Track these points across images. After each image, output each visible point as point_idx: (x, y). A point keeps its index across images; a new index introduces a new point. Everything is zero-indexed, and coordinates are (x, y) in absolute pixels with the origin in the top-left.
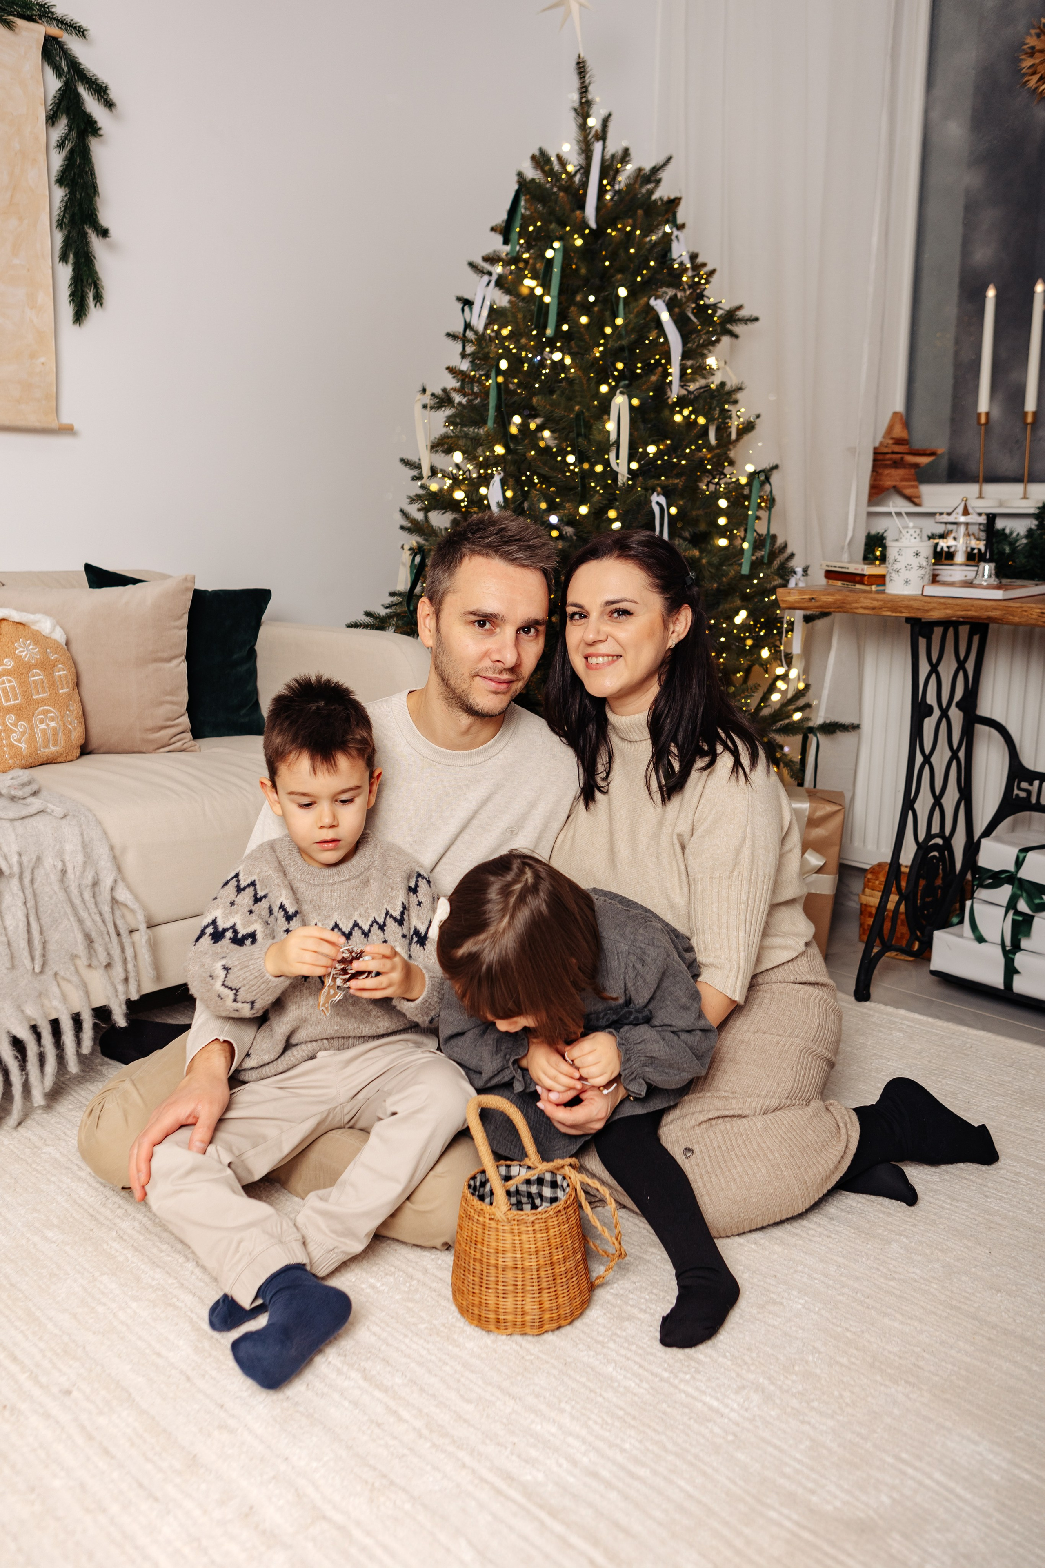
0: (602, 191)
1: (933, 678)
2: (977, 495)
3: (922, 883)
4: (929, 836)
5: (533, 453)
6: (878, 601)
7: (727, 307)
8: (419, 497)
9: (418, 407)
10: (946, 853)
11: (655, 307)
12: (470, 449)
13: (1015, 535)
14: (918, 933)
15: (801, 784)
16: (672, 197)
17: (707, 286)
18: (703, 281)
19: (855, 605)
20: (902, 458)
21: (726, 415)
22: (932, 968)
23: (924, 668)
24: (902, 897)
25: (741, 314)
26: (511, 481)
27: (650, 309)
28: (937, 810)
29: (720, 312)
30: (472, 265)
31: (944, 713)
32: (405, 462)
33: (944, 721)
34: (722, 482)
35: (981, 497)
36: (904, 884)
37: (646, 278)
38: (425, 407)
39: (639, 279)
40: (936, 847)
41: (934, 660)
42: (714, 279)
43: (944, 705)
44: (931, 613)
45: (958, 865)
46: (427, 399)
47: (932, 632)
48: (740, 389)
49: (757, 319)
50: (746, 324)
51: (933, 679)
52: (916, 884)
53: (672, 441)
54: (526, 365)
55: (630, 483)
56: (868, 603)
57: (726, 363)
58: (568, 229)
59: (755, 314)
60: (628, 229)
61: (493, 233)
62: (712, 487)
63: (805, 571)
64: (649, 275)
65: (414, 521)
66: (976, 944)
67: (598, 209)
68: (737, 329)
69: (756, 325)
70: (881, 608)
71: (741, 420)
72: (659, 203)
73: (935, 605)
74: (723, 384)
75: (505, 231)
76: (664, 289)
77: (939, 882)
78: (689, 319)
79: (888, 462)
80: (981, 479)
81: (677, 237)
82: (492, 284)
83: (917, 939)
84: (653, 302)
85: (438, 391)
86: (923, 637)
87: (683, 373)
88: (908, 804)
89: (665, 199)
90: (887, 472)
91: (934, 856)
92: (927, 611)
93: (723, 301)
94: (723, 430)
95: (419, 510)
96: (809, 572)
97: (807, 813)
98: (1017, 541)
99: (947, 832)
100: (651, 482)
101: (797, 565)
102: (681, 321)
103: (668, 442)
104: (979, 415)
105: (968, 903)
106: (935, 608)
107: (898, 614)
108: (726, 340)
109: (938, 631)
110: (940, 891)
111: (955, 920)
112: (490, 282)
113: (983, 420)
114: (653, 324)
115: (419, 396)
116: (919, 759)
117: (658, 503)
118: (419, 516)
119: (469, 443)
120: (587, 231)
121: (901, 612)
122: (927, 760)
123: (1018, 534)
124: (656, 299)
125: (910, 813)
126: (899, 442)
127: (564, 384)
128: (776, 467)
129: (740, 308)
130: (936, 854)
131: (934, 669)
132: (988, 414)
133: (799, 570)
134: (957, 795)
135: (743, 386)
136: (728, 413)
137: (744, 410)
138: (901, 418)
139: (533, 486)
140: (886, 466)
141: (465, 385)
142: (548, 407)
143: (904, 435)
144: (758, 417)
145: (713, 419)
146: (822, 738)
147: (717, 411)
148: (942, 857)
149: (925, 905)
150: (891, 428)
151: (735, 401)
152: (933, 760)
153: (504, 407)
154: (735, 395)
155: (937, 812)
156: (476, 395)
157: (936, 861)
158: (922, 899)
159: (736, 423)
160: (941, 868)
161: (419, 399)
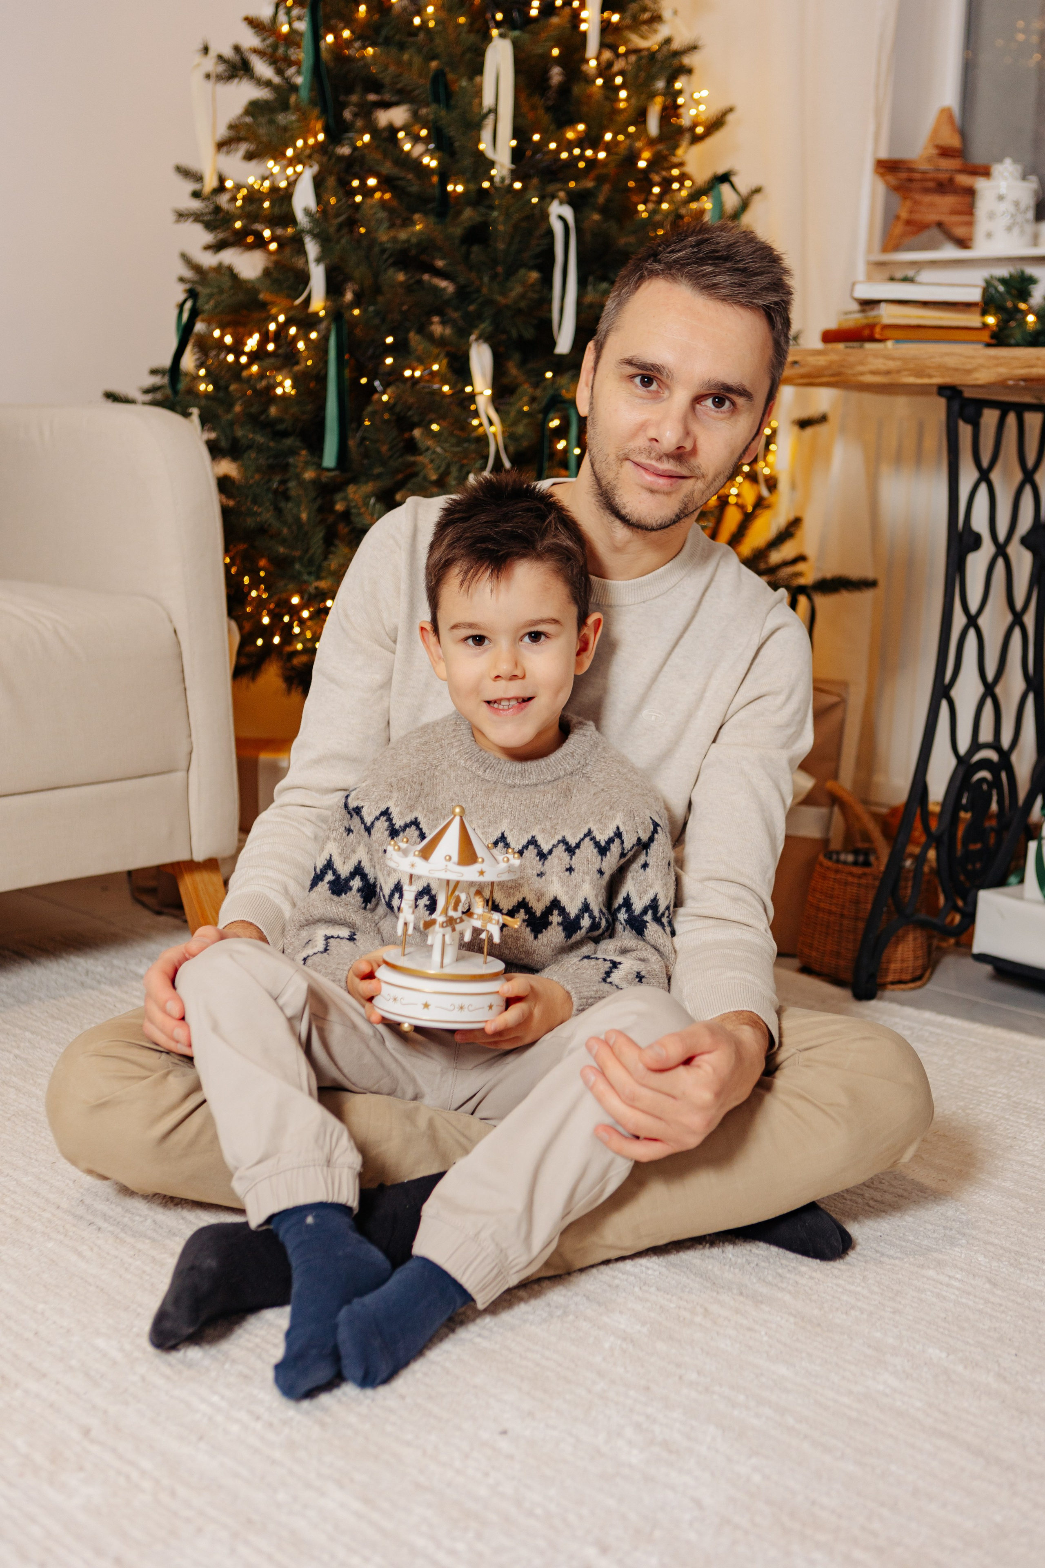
1: (983, 489)
3: (963, 819)
4: (976, 745)
6: (893, 359)
8: (196, 216)
9: (198, 77)
10: (1004, 775)
12: (274, 141)
14: (960, 903)
19: (861, 368)
20: (950, 180)
22: (977, 949)
23: (968, 476)
24: (929, 840)
26: (331, 181)
28: (988, 703)
31: (1001, 550)
32: (185, 173)
33: (999, 564)
34: (666, 197)
36: (934, 825)
38: (208, 76)
40: (986, 764)
41: (985, 463)
43: (1000, 536)
44: (976, 375)
46: (210, 64)
47: (979, 415)
48: (694, 48)
51: (983, 492)
52: (955, 820)
53: (588, 127)
55: (518, 185)
56: (879, 364)
57: (675, 13)
65: (197, 268)
70: (898, 372)
71: (702, 108)
73: (980, 361)
74: (667, 44)
77: (991, 821)
79: (931, 184)
83: (956, 909)
85: (228, 52)
86: (967, 421)
87: (606, 27)
88: (940, 690)
90: (928, 199)
91: (984, 780)
92: (969, 372)
94: (669, 115)
95: (207, 248)
99: (1006, 742)
100: (551, 188)
103: (581, 127)
105: (1033, 846)
106: (982, 366)
107: (926, 381)
109: (990, 417)
110: (991, 836)
111: (1012, 876)
115: (198, 58)
116: (959, 620)
117: (561, 218)
118: (208, 260)
119: (273, 130)
121: (930, 376)
122: (972, 621)
125: (944, 705)
126: (945, 152)
127: (422, 36)
128: (757, 190)
130: (984, 774)
131: (984, 476)
134: (1021, 685)
135: (700, 43)
136: (680, 92)
137: (705, 93)
138: (951, 117)
139: (367, 192)
140: (927, 191)
141: (275, 47)
142: (392, 69)
143: (954, 141)
144: (731, 110)
145: (652, 96)
146: (820, 601)
147: (660, 84)
148: (996, 783)
149: (969, 856)
150: (936, 131)
151: (689, 71)
152: (982, 621)
153: (323, 70)
154: (687, 60)
155: (989, 707)
156: (290, 63)
157: (985, 787)
158: (965, 844)
159: (693, 112)
160: (995, 798)
161: (198, 65)
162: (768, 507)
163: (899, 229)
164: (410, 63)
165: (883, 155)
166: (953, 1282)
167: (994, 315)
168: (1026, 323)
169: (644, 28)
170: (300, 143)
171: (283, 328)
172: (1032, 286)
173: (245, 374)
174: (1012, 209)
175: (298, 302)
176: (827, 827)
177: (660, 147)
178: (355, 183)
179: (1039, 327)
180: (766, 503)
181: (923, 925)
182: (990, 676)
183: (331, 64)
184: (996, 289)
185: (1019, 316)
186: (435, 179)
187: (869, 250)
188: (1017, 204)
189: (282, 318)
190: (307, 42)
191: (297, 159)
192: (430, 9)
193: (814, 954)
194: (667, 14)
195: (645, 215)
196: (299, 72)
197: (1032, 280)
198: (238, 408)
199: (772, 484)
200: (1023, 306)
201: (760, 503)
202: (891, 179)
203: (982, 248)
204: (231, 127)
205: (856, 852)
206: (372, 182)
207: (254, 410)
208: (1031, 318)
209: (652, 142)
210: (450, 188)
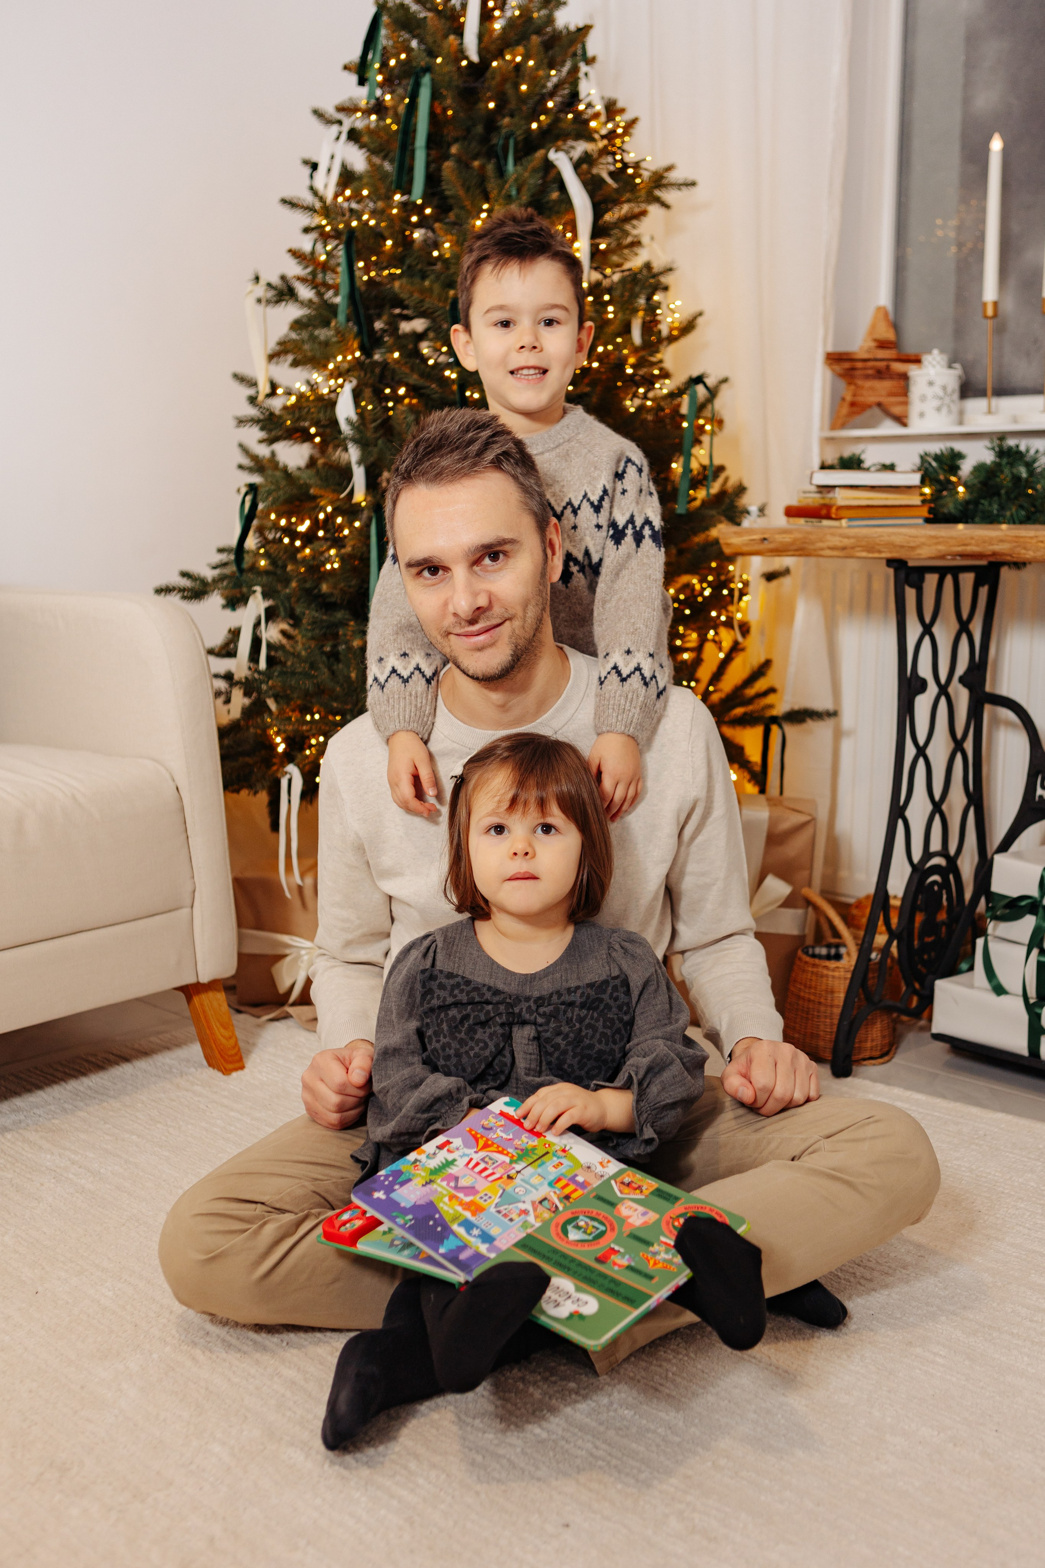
0: (486, 16)
1: (928, 641)
2: (985, 409)
3: (919, 918)
4: (927, 854)
5: (396, 355)
6: (848, 536)
7: (653, 168)
8: (254, 421)
9: (251, 301)
10: (951, 877)
11: (557, 163)
12: (318, 354)
13: (1032, 452)
14: (917, 986)
15: (762, 791)
16: (581, 25)
17: (626, 139)
18: (620, 131)
20: (888, 367)
21: (652, 308)
22: (934, 1030)
24: (892, 935)
25: (674, 176)
26: (368, 392)
27: (549, 166)
28: (937, 818)
29: (646, 174)
30: (318, 114)
32: (241, 379)
33: (943, 701)
34: (651, 395)
35: (989, 412)
36: (894, 921)
37: (544, 124)
38: (259, 301)
39: (534, 126)
40: (936, 869)
41: (929, 619)
42: (637, 130)
43: (943, 679)
44: (919, 551)
45: (968, 895)
46: (261, 291)
47: (923, 579)
48: (670, 270)
49: (693, 184)
50: (679, 189)
51: (927, 643)
52: (912, 920)
54: (389, 243)
56: (836, 540)
57: (652, 238)
58: (439, 60)
59: (691, 177)
60: (518, 59)
61: (346, 74)
62: (637, 402)
63: (762, 510)
64: (549, 121)
65: (254, 458)
66: (992, 997)
67: (481, 37)
68: (668, 195)
69: (693, 190)
70: (853, 547)
71: (677, 315)
72: (564, 32)
74: (648, 266)
75: (361, 71)
76: (570, 143)
77: (942, 916)
78: (603, 181)
79: (870, 372)
80: (989, 392)
81: (586, 74)
82: (344, 136)
83: (915, 992)
84: (553, 155)
85: (275, 280)
87: (595, 252)
88: (897, 811)
89: (572, 28)
90: (869, 384)
91: (936, 882)
93: (649, 158)
94: (650, 326)
95: (261, 441)
96: (766, 512)
97: (765, 827)
98: (1035, 460)
99: (952, 850)
101: (750, 501)
102: (592, 185)
104: (985, 305)
105: (980, 942)
106: (923, 544)
107: (878, 555)
108: (654, 210)
109: (932, 580)
110: (944, 929)
111: (964, 966)
112: (340, 133)
113: (990, 312)
114: (555, 186)
115: (250, 286)
116: (910, 751)
118: (263, 451)
119: (316, 346)
120: (464, 63)
121: (882, 551)
122: (921, 751)
123: (1037, 452)
124: (556, 151)
125: (900, 823)
126: (882, 345)
127: (439, 266)
128: (725, 380)
129: (669, 169)
130: (936, 878)
131: (928, 630)
132: (995, 304)
133: (753, 509)
134: (964, 801)
135: (674, 266)
136: (658, 305)
137: (678, 303)
138: (886, 314)
139: (398, 400)
140: (867, 377)
141: (314, 274)
142: (416, 295)
143: (890, 335)
144: (700, 314)
145: (635, 311)
146: (789, 729)
147: (642, 301)
148: (945, 884)
149: (924, 947)
150: (873, 327)
151: (666, 289)
152: (929, 751)
153: (357, 297)
154: (664, 280)
155: (937, 822)
156: (329, 287)
157: (936, 888)
158: (921, 938)
159: (669, 320)
160: (945, 897)
161: (251, 292)
162: (743, 650)
163: (845, 410)
164: (430, 290)
165: (830, 349)
166: (938, 1359)
167: (930, 486)
168: (958, 493)
169: (626, 251)
170: (340, 358)
171: (330, 518)
172: (961, 461)
173: (299, 556)
174: (940, 393)
175: (342, 496)
176: (803, 925)
177: (642, 353)
178: (388, 391)
179: (967, 497)
180: (741, 646)
181: (889, 1010)
182: (937, 794)
183: (363, 288)
184: (930, 464)
185: (950, 486)
186: (455, 387)
187: (822, 429)
188: (944, 388)
189: (329, 509)
190: (342, 269)
191: (338, 373)
192: (447, 245)
193: (797, 1035)
194: (645, 240)
195: (632, 410)
196: (336, 294)
197: (959, 456)
198: (294, 584)
199: (745, 628)
200: (953, 479)
201: (736, 648)
202: (837, 368)
203: (917, 426)
204: (280, 343)
205: (829, 946)
206: (402, 391)
207: (308, 585)
208: (961, 489)
209: (635, 350)
210: (468, 394)
